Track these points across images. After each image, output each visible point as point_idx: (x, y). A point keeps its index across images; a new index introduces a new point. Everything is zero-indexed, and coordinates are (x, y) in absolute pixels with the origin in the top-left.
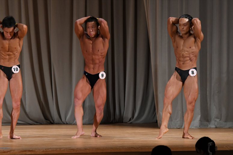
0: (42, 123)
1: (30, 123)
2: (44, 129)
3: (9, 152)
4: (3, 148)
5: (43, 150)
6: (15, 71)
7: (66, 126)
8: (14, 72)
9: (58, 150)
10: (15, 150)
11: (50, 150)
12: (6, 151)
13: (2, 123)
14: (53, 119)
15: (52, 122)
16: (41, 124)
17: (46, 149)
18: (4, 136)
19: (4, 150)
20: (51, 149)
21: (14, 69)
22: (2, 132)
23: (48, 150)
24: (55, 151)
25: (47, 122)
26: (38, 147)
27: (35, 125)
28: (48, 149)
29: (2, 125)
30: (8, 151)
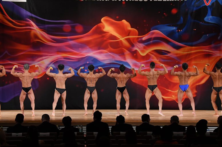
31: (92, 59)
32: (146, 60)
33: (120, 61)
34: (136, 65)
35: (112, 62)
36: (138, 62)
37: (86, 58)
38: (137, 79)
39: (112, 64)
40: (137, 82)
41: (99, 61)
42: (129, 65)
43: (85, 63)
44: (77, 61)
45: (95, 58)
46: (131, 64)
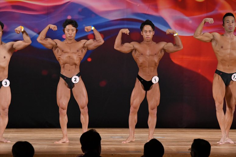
31: (80, 9)
32: (207, 12)
33: (146, 14)
34: (181, 25)
35: (125, 17)
36: (187, 15)
37: (64, 8)
38: (185, 57)
39: (125, 22)
40: (184, 65)
41: (96, 15)
42: (166, 24)
43: (62, 18)
44: (44, 14)
45: (86, 6)
46: (170, 23)
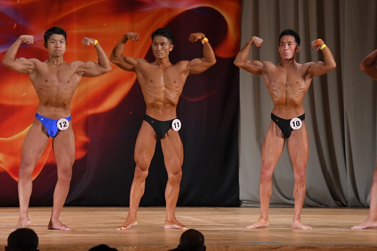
0: (330, 206)
1: (310, 204)
2: (333, 214)
3: (279, 248)
4: (270, 242)
5: (330, 247)
6: (294, 126)
7: (366, 210)
8: (293, 128)
9: (354, 247)
10: (287, 246)
11: (342, 247)
12: (275, 247)
13: (270, 204)
14: (347, 200)
15: (345, 204)
16: (327, 206)
17: (335, 246)
18: (271, 223)
19: (271, 246)
20: (343, 245)
21: (294, 123)
22: (269, 217)
23: (339, 248)
24: (349, 249)
25: (337, 203)
26: (323, 242)
27: (318, 207)
28: (340, 246)
29: (270, 207)
30: (277, 247)
